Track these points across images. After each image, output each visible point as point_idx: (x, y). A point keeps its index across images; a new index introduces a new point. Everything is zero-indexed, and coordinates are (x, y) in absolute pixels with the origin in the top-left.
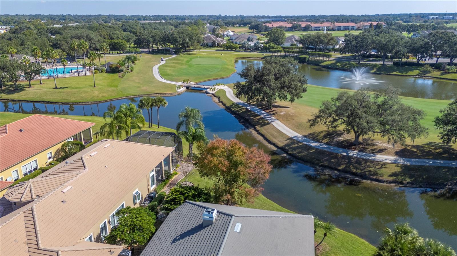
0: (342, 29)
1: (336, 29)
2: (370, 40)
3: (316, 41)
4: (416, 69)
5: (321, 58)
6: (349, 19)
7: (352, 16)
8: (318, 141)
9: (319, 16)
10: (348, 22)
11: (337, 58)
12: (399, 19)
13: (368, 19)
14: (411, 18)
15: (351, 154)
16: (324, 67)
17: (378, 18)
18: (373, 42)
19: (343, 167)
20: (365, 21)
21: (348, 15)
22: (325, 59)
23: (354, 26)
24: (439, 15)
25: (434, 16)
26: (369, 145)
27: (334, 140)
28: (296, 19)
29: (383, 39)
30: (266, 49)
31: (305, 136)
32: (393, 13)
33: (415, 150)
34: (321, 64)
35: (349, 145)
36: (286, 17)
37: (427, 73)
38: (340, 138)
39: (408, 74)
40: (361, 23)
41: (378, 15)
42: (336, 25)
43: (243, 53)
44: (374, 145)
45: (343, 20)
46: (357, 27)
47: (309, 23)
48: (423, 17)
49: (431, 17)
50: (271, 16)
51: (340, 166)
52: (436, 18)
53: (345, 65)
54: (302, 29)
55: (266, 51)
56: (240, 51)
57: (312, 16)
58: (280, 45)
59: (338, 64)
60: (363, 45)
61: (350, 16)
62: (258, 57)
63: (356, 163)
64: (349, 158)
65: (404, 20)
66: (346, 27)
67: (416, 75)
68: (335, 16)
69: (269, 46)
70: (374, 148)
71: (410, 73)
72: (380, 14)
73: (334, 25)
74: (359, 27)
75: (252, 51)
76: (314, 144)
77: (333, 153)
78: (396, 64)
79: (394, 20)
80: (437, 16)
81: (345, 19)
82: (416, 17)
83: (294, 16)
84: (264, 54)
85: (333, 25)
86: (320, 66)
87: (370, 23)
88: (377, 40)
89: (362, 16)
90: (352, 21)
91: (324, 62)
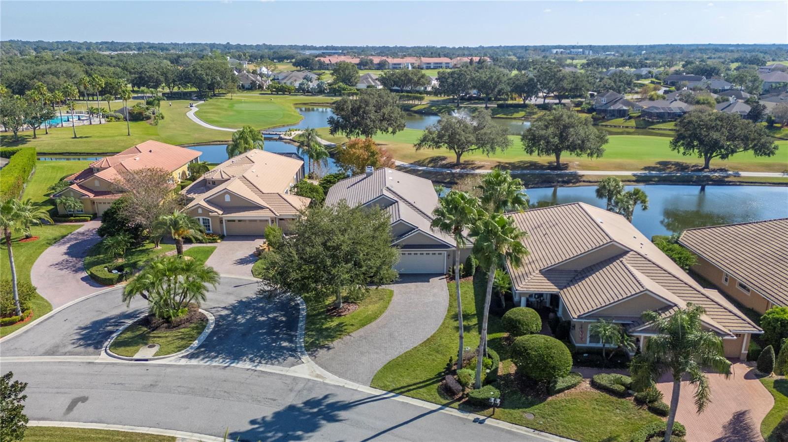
0: (432, 67)
1: (425, 66)
2: (468, 77)
3: (402, 80)
4: (522, 111)
5: (411, 102)
6: (441, 53)
7: (445, 48)
8: (424, 166)
9: (396, 48)
10: (440, 57)
11: (431, 101)
12: (511, 53)
13: (469, 53)
14: (527, 52)
15: (454, 171)
16: (416, 112)
17: (481, 51)
18: (472, 79)
19: (448, 180)
20: (464, 55)
21: (439, 46)
22: (417, 102)
23: (448, 63)
24: (565, 48)
25: (558, 50)
26: (470, 164)
27: (439, 164)
28: (360, 51)
29: (484, 75)
30: (334, 92)
31: (411, 164)
32: (503, 45)
33: (507, 165)
34: (413, 109)
35: (452, 166)
36: (343, 48)
37: (533, 115)
38: (444, 162)
39: (513, 116)
40: (459, 58)
41: (483, 48)
42: (424, 61)
43: (302, 98)
44: (474, 164)
45: (432, 53)
46: (453, 64)
47: (384, 58)
48: (544, 51)
49: (555, 51)
50: (318, 46)
51: (445, 179)
52: (562, 53)
53: (442, 109)
54: (375, 66)
55: (335, 94)
56: (296, 95)
57: (384, 47)
58: (352, 86)
59: (433, 108)
60: (461, 83)
61: (441, 48)
62: (326, 102)
63: (459, 176)
64: (453, 174)
65: (518, 55)
66: (437, 63)
67: (522, 117)
68: (419, 48)
69: (339, 87)
70: (473, 166)
71: (516, 115)
72: (485, 45)
73: (421, 61)
74: (455, 65)
75: (313, 95)
76: (420, 168)
77: (438, 172)
78: (500, 106)
79: (504, 55)
80: (562, 50)
81: (435, 53)
82: (534, 51)
83: (356, 48)
84: (334, 98)
85: (419, 61)
86: (412, 111)
87: (470, 58)
88: (476, 76)
89: (460, 48)
90: (445, 56)
91: (415, 106)
